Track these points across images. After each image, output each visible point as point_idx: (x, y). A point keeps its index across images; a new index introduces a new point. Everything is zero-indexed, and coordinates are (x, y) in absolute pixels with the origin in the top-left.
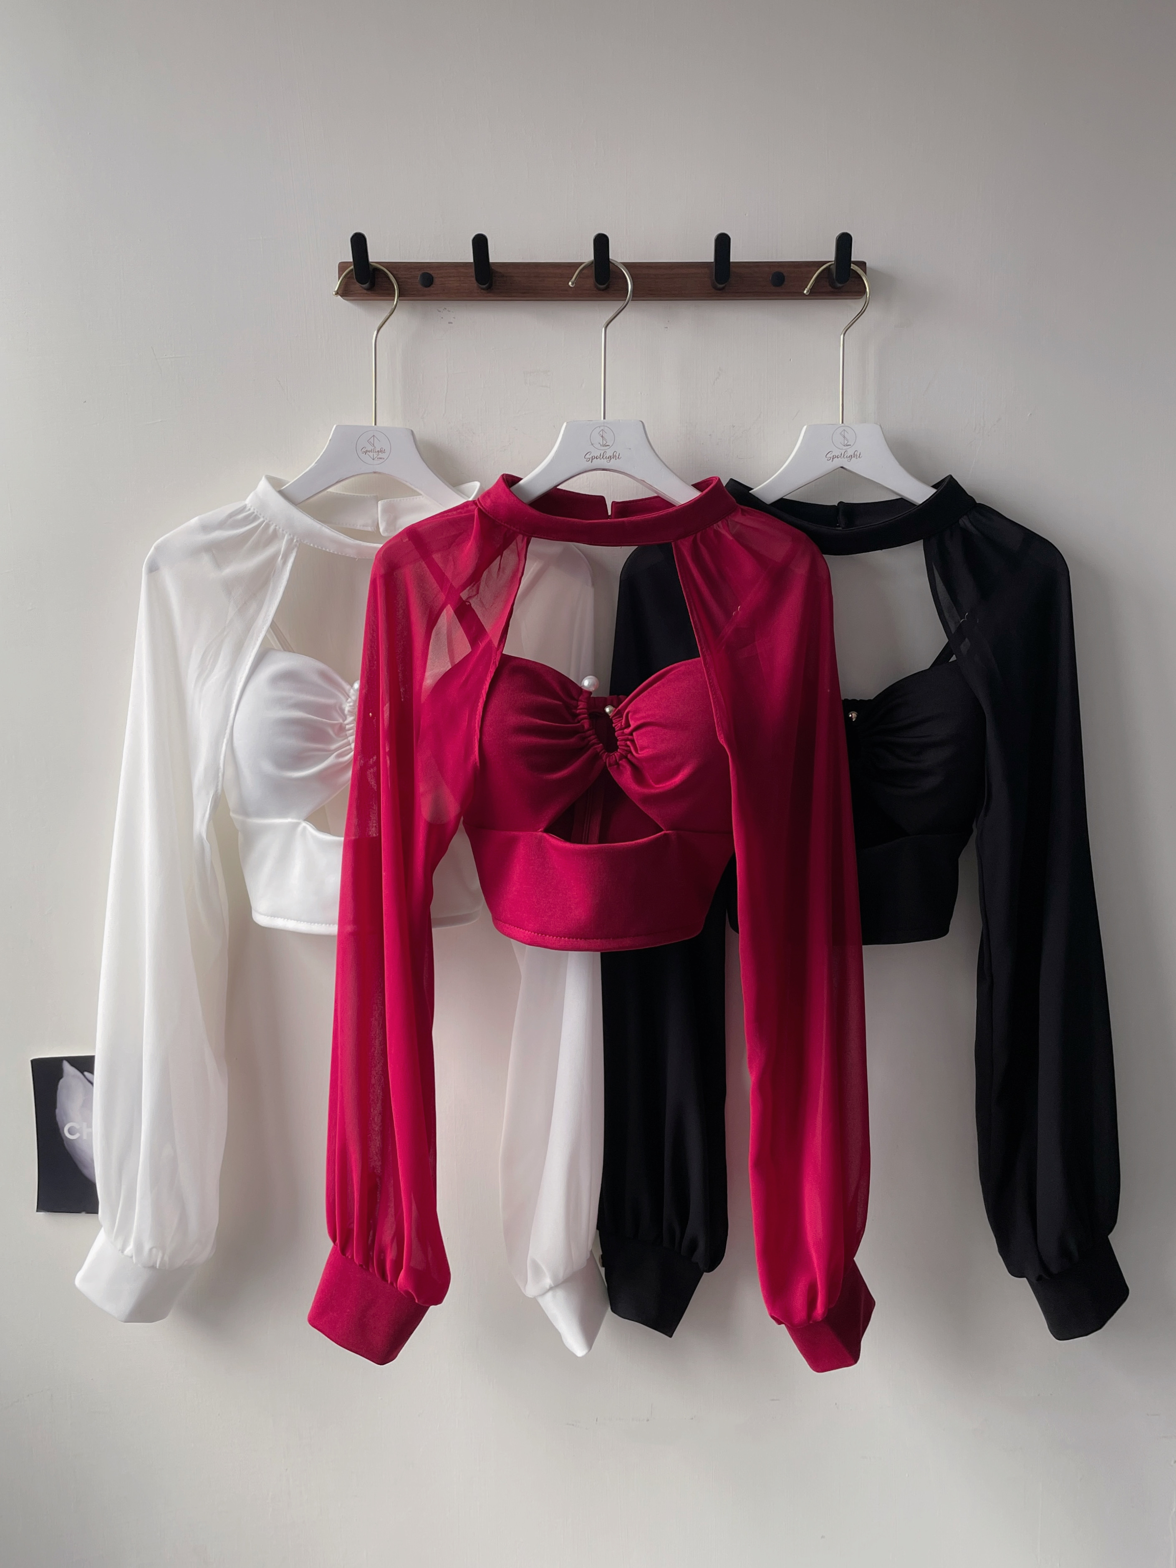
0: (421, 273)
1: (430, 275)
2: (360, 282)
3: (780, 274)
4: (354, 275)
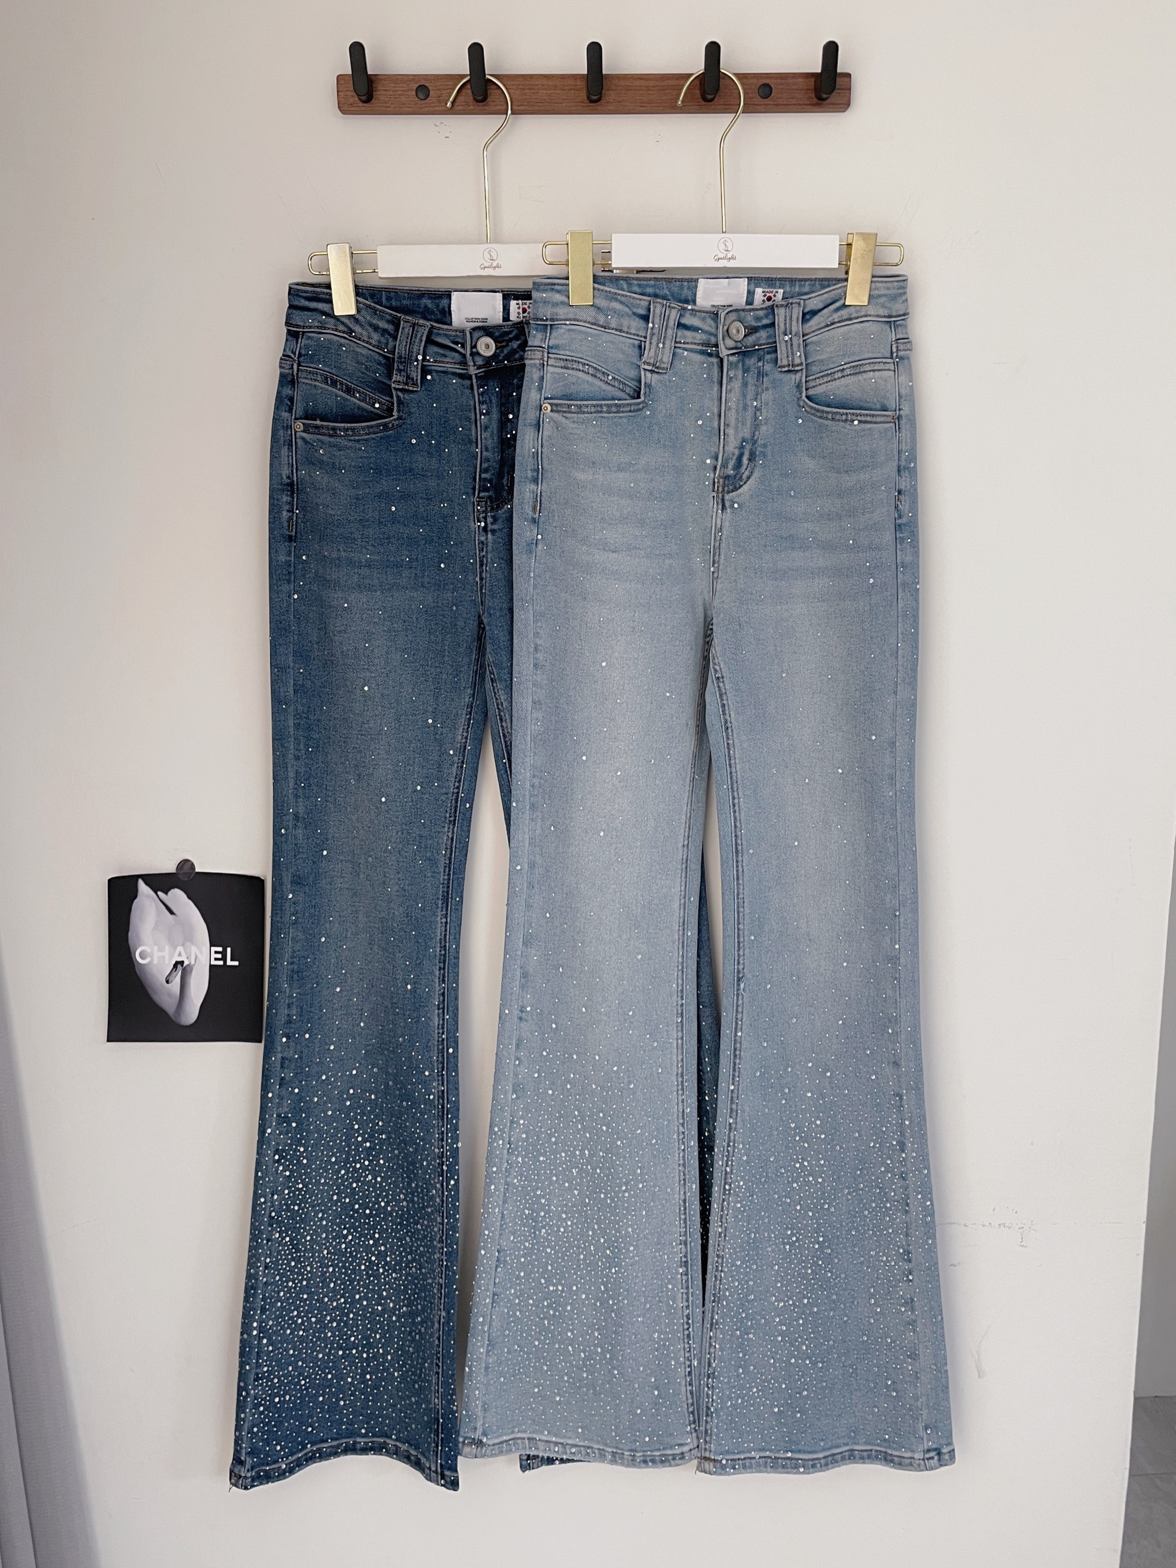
0: (417, 85)
1: (427, 88)
2: (358, 95)
3: (767, 86)
4: (352, 88)
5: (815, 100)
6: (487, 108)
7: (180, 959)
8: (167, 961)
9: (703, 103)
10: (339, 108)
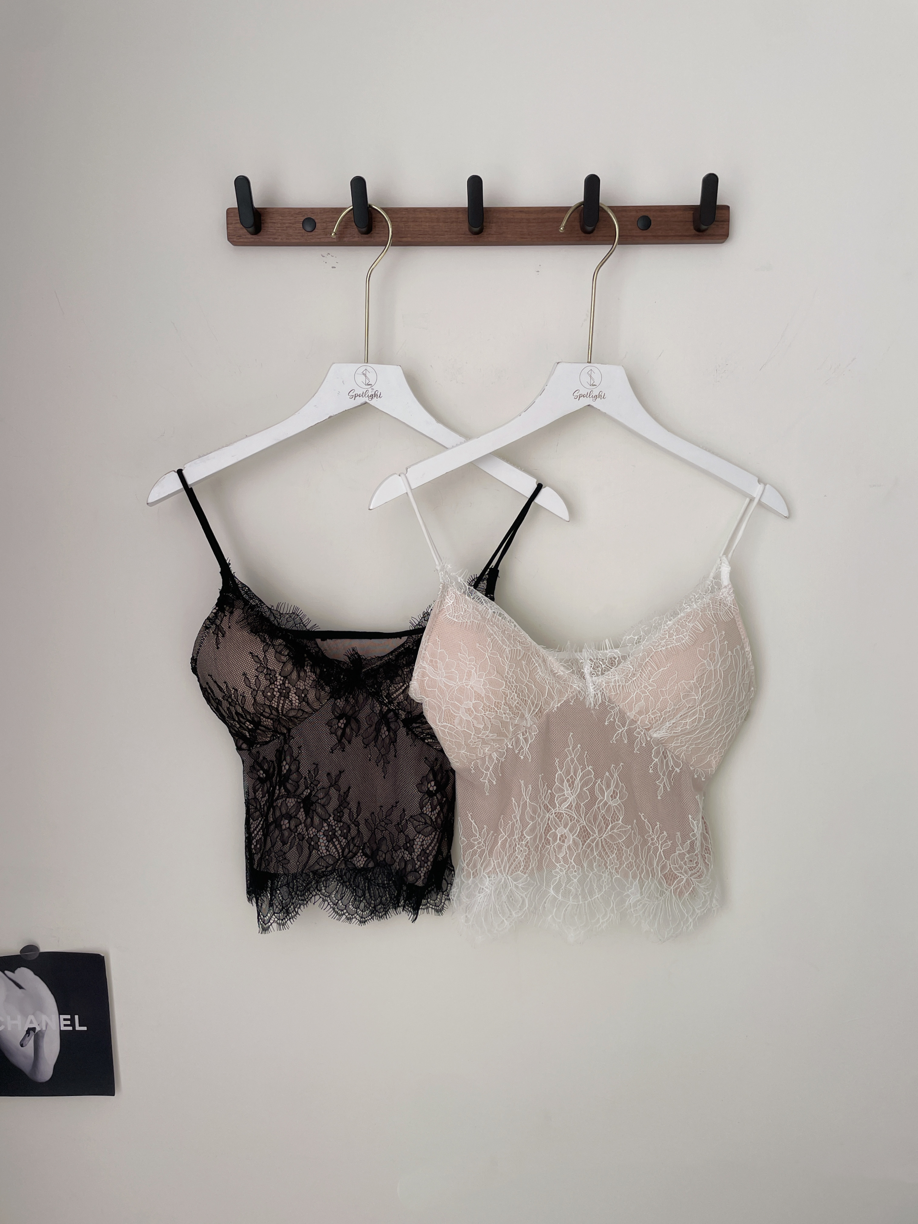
0: (304, 218)
1: (314, 220)
2: (245, 227)
3: (647, 217)
4: (239, 221)
5: (694, 232)
6: (372, 239)
7: (32, 1026)
8: (20, 1028)
9: (584, 235)
10: (228, 239)
